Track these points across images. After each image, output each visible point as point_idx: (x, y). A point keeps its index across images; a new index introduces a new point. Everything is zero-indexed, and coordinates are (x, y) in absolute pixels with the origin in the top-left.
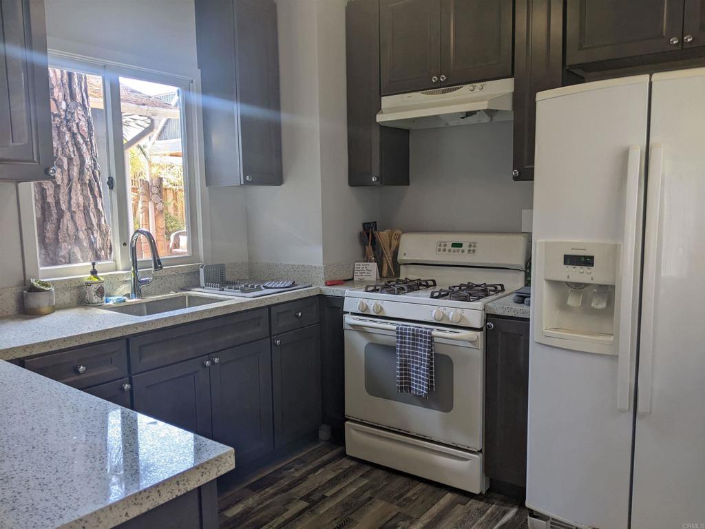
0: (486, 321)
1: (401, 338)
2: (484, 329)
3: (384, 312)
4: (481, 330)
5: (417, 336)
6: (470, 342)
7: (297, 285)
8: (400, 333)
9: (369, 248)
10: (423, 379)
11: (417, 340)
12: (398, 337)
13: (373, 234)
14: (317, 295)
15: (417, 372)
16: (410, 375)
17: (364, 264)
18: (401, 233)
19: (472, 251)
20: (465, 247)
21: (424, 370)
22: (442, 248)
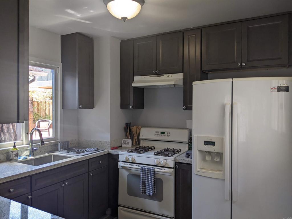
0: (175, 165)
1: (143, 172)
2: (175, 168)
3: (135, 161)
4: (173, 168)
5: (149, 171)
6: (170, 173)
7: (99, 150)
8: (142, 170)
9: (128, 133)
10: (151, 189)
11: (149, 173)
12: (141, 172)
13: (130, 128)
14: (107, 154)
15: (149, 186)
16: (146, 187)
17: (126, 140)
18: (141, 127)
19: (168, 135)
20: (166, 134)
21: (151, 185)
22: (157, 134)
